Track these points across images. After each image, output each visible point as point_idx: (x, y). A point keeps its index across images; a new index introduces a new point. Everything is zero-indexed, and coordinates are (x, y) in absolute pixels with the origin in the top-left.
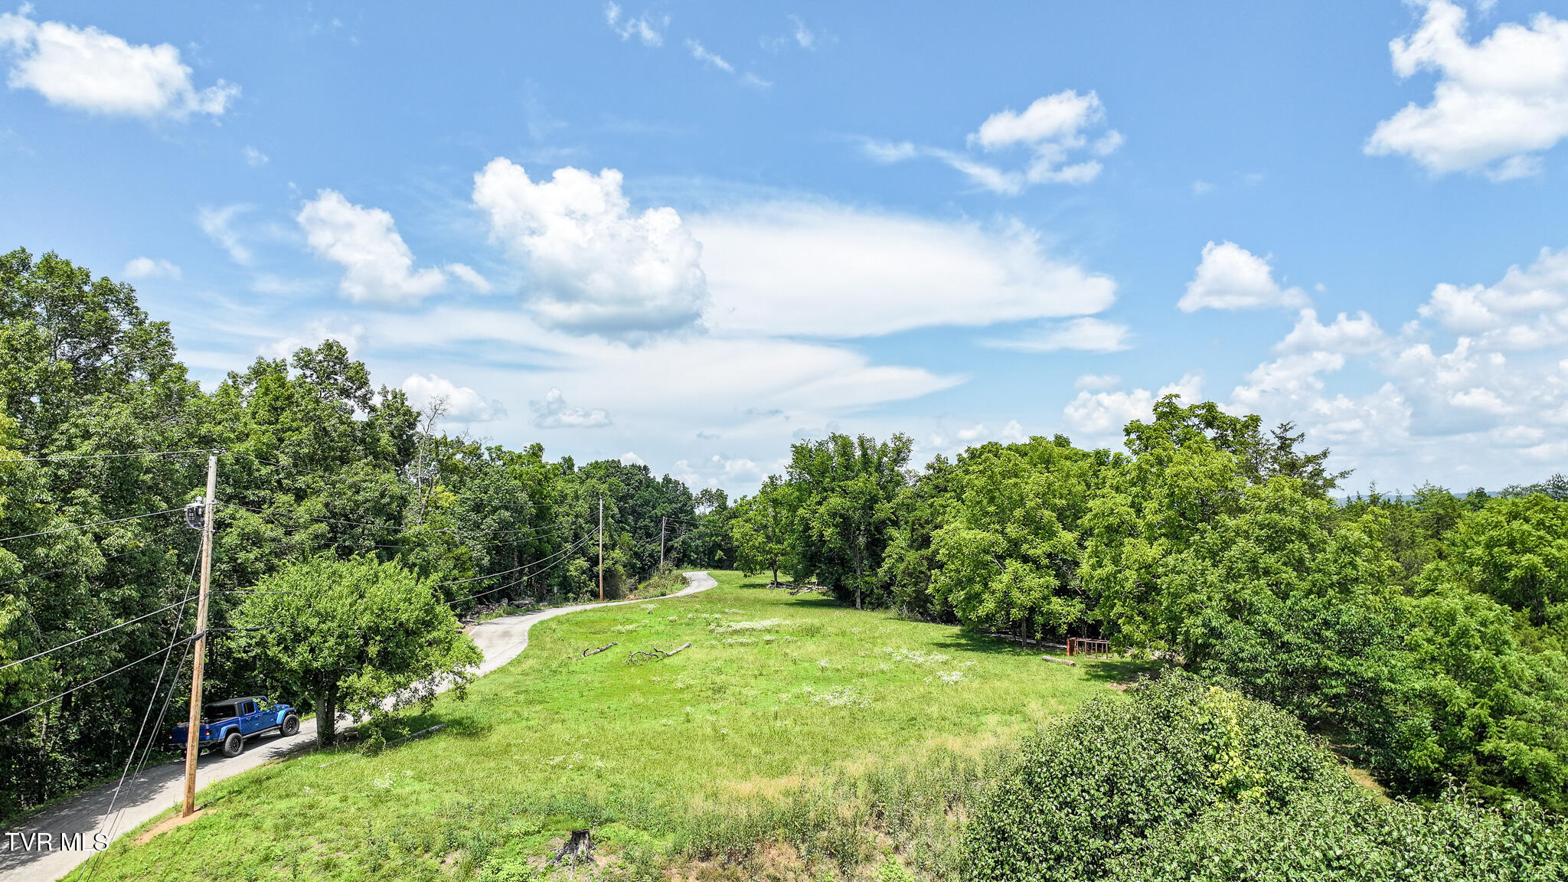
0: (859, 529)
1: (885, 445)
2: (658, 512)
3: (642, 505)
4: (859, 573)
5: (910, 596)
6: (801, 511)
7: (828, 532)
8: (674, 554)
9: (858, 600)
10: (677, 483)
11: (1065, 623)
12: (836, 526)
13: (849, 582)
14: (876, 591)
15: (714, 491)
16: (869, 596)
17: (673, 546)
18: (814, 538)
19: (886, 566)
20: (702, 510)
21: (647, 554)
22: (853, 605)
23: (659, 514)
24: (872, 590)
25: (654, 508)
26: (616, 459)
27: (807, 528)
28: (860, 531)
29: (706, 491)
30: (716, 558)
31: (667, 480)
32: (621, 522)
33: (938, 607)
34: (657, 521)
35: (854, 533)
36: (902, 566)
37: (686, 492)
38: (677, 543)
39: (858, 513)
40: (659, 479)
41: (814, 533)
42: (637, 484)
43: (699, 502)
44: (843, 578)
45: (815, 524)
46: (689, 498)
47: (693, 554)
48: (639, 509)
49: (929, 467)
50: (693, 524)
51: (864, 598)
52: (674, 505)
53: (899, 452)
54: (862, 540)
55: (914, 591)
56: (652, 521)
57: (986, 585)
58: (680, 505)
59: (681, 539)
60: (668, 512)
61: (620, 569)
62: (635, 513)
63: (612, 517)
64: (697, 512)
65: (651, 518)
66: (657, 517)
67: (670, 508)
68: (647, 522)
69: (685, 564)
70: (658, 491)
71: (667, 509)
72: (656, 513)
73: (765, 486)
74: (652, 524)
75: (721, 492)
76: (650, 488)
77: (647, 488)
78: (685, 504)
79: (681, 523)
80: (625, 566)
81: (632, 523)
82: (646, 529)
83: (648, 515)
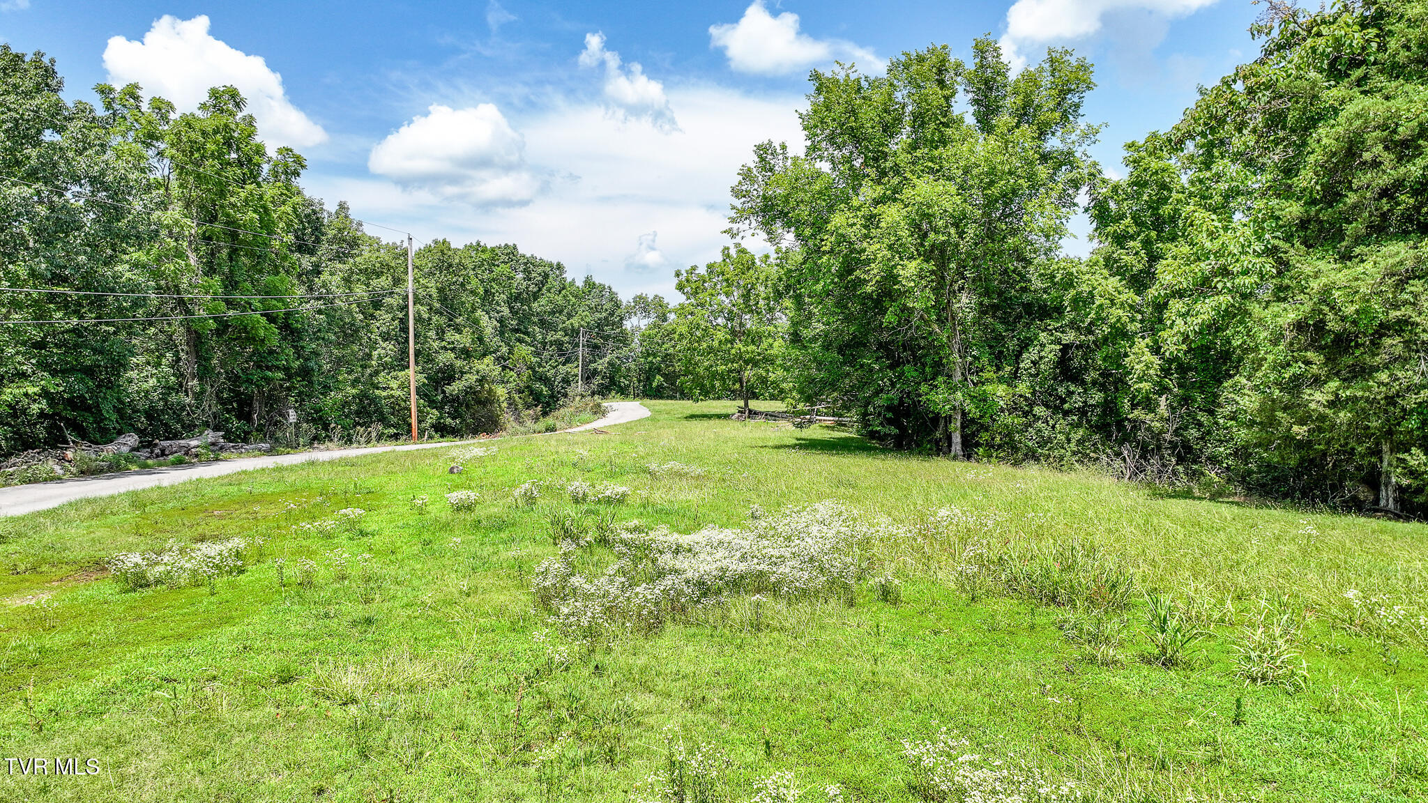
2: (575, 321)
3: (553, 313)
7: (910, 269)
8: (598, 380)
9: (957, 439)
10: (603, 287)
12: (923, 257)
13: (938, 398)
15: (651, 297)
17: (595, 369)
18: (869, 288)
20: (636, 324)
21: (559, 378)
22: (940, 448)
23: (576, 325)
25: (569, 316)
26: (510, 244)
27: (851, 263)
28: (966, 280)
29: (641, 297)
30: (654, 384)
31: (589, 283)
32: (517, 331)
34: (574, 332)
35: (953, 283)
37: (613, 298)
38: (601, 365)
40: (580, 283)
41: (872, 273)
42: (540, 278)
43: (630, 313)
44: (922, 389)
45: (876, 249)
46: (617, 305)
47: (622, 380)
48: (547, 318)
50: (623, 339)
52: (598, 315)
54: (969, 302)
56: (566, 335)
58: (604, 314)
59: (607, 359)
60: (588, 323)
61: (501, 391)
62: (543, 323)
63: (501, 321)
64: (628, 325)
65: (565, 330)
66: (573, 330)
67: (591, 318)
68: (559, 335)
69: (613, 393)
70: (576, 297)
71: (588, 320)
72: (572, 324)
73: (747, 175)
74: (567, 338)
75: (661, 299)
76: (563, 292)
77: (560, 292)
78: (612, 314)
79: (606, 338)
80: (521, 392)
81: (539, 337)
82: (559, 344)
83: (561, 326)
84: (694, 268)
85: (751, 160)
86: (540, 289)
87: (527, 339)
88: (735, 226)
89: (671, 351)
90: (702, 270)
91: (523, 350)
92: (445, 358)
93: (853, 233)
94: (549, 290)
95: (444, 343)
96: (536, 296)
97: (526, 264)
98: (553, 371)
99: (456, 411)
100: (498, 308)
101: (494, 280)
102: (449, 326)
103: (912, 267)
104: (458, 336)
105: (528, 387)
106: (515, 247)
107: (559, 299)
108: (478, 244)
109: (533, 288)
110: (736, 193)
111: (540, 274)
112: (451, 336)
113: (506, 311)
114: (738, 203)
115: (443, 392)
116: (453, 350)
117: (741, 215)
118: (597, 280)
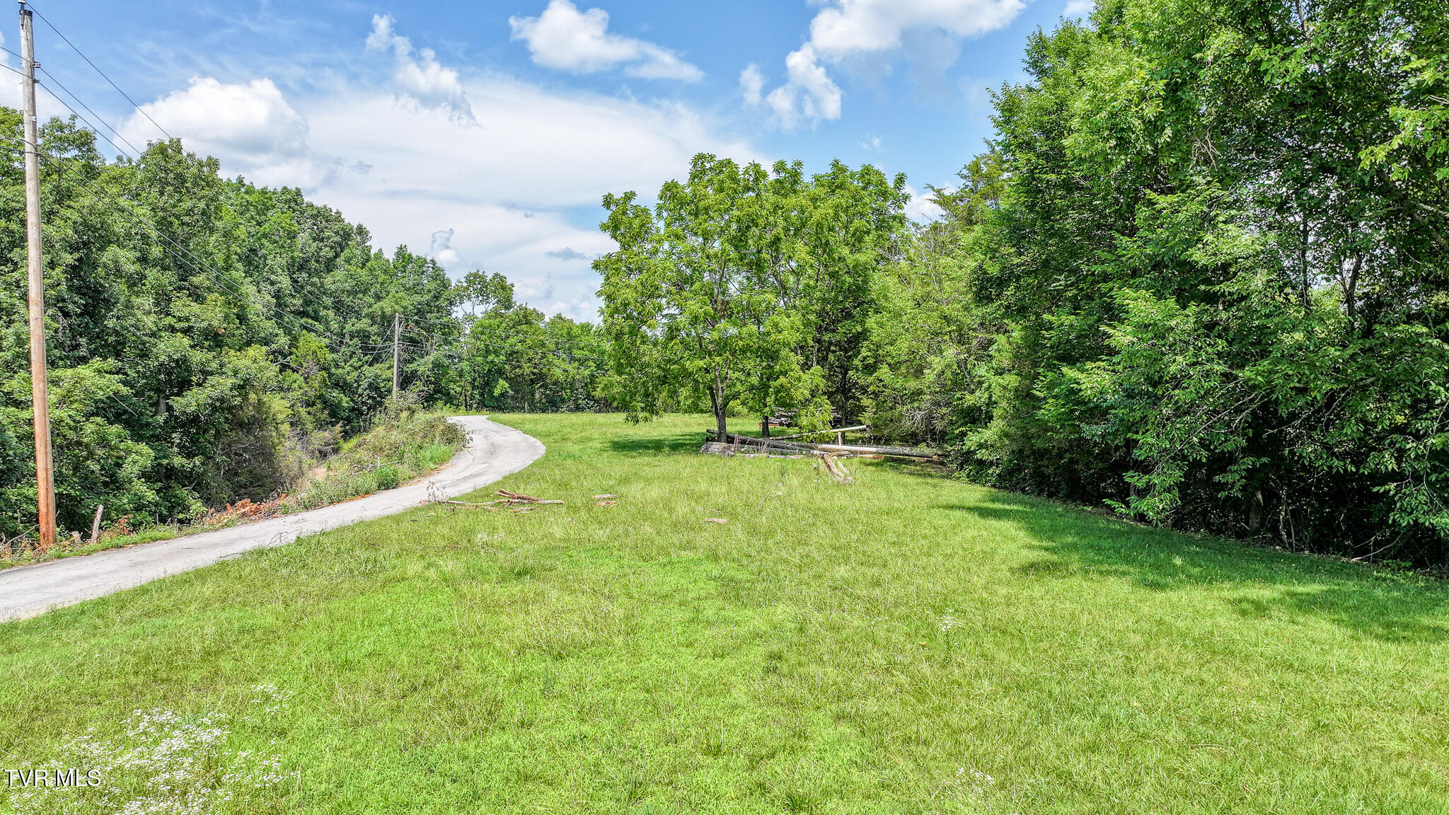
2: (386, 305)
3: (353, 293)
8: (417, 386)
10: (421, 260)
15: (489, 276)
17: (415, 371)
20: (470, 310)
21: (364, 384)
23: (388, 311)
25: (378, 298)
26: (292, 187)
29: (476, 276)
30: (497, 392)
31: (402, 253)
32: (303, 314)
34: (386, 321)
37: (438, 275)
38: (423, 366)
40: (390, 255)
42: (338, 239)
43: (461, 295)
46: (445, 285)
47: (452, 386)
48: (347, 300)
50: (449, 330)
52: (418, 298)
56: (374, 323)
58: (427, 297)
59: (431, 358)
60: (405, 308)
61: (278, 405)
62: (338, 306)
63: (278, 295)
64: (459, 312)
65: (372, 317)
66: (383, 316)
67: (411, 301)
68: (364, 324)
69: (439, 403)
70: (386, 272)
71: (404, 303)
72: (382, 308)
74: (375, 329)
75: (503, 279)
76: (368, 264)
77: (364, 265)
78: (436, 298)
79: (430, 329)
80: (309, 404)
81: (334, 326)
82: (365, 336)
83: (365, 311)
86: (337, 256)
87: (320, 327)
89: (519, 347)
91: (312, 342)
92: (170, 347)
94: (348, 261)
95: (169, 320)
96: (330, 266)
97: (314, 217)
98: (355, 374)
99: (194, 441)
100: (273, 277)
101: (265, 236)
102: (180, 289)
104: (196, 307)
105: (321, 397)
106: (298, 192)
107: (363, 274)
108: (240, 181)
109: (327, 252)
111: (337, 233)
112: (182, 306)
113: (285, 282)
115: (170, 409)
116: (186, 331)
118: (415, 251)
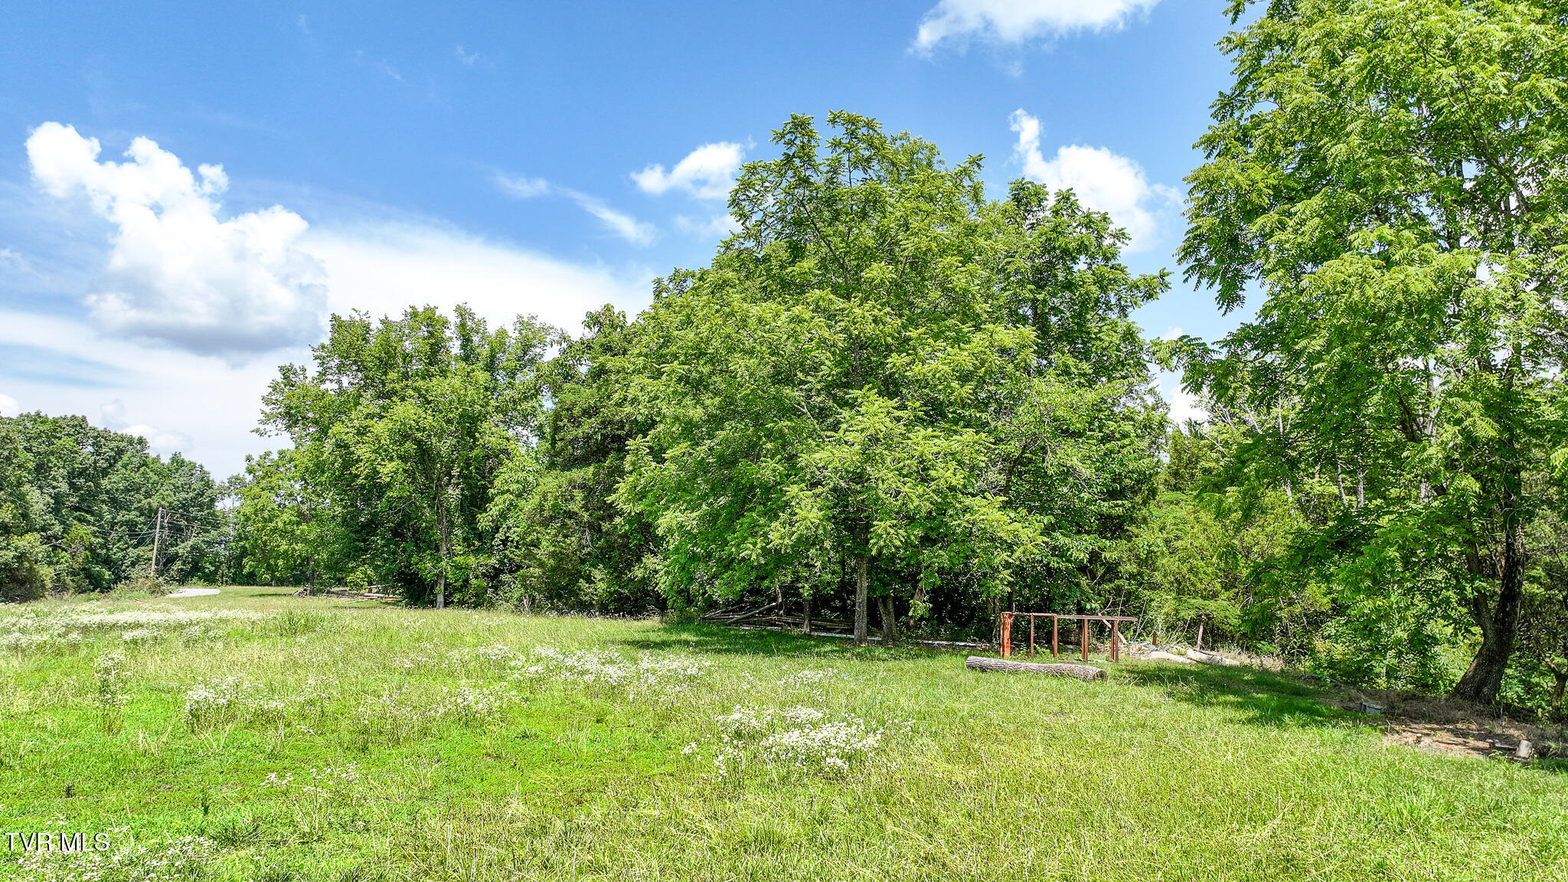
0: (449, 474)
1: (502, 333)
2: (154, 501)
3: (127, 490)
4: (443, 551)
5: (542, 565)
6: (337, 428)
7: (389, 470)
8: (178, 565)
10: (193, 466)
11: (1007, 565)
12: (404, 459)
13: (426, 567)
14: (474, 581)
16: (460, 590)
18: (360, 481)
19: (494, 510)
20: (229, 503)
21: (128, 562)
22: (431, 602)
23: (155, 505)
24: (467, 581)
25: (148, 495)
26: (79, 415)
27: (349, 462)
28: (451, 477)
29: (236, 478)
30: (245, 570)
31: (175, 460)
32: (77, 509)
33: (602, 586)
34: (150, 513)
35: (439, 479)
36: (528, 505)
37: (204, 478)
38: (182, 549)
39: (451, 441)
40: (166, 460)
41: (362, 470)
42: (113, 453)
43: (224, 492)
44: (414, 560)
45: (363, 451)
46: (208, 485)
47: (208, 565)
48: (121, 497)
49: (593, 320)
50: (212, 522)
51: (451, 594)
52: (183, 495)
53: (526, 347)
54: (453, 494)
55: (553, 555)
56: (141, 515)
57: (791, 459)
58: (191, 494)
59: (190, 543)
60: (170, 503)
61: (46, 572)
62: (115, 504)
63: (56, 497)
64: (219, 506)
65: (140, 510)
66: (150, 509)
67: (175, 498)
68: (133, 515)
69: (195, 579)
70: (159, 474)
71: (170, 499)
72: (149, 503)
73: (275, 388)
74: (142, 519)
76: (142, 469)
77: (138, 468)
78: (201, 495)
79: (191, 520)
80: (74, 574)
81: (108, 517)
82: (131, 525)
83: (136, 505)
84: (268, 454)
85: (279, 377)
86: (111, 465)
87: (91, 519)
88: (262, 427)
90: (275, 456)
91: (81, 530)
93: (350, 439)
94: (124, 467)
96: (105, 473)
97: (96, 438)
98: (120, 554)
100: (55, 484)
101: (52, 453)
103: (391, 466)
105: (84, 569)
106: (84, 419)
107: (137, 478)
108: (37, 414)
109: (104, 465)
110: (267, 401)
111: (112, 449)
113: (64, 487)
114: (267, 409)
117: (268, 418)
118: (186, 457)
